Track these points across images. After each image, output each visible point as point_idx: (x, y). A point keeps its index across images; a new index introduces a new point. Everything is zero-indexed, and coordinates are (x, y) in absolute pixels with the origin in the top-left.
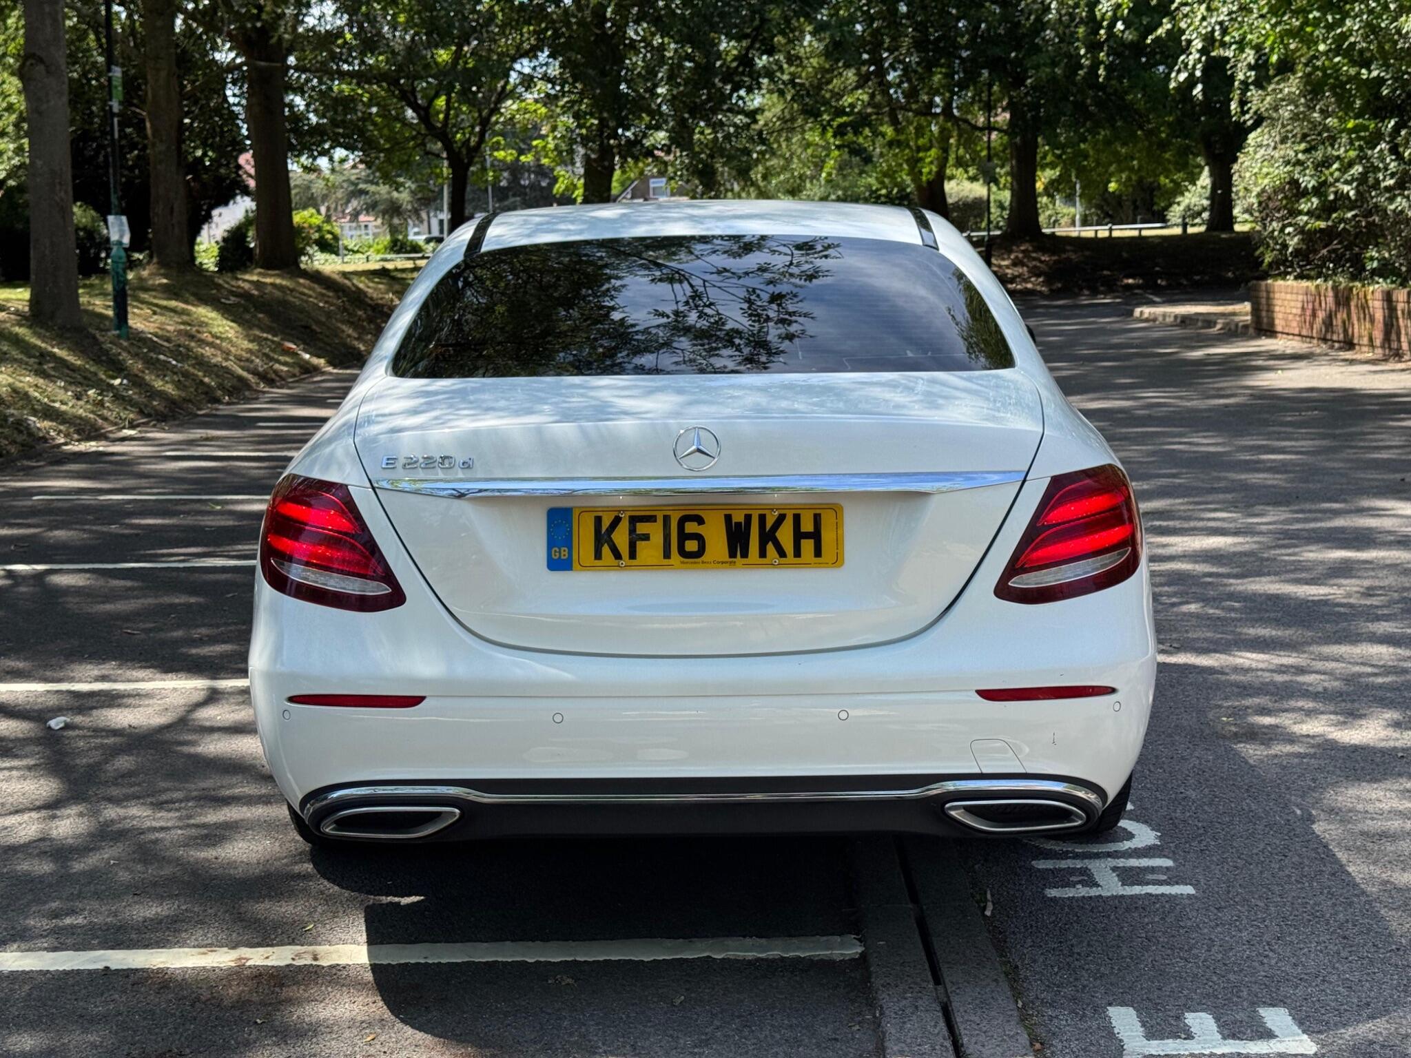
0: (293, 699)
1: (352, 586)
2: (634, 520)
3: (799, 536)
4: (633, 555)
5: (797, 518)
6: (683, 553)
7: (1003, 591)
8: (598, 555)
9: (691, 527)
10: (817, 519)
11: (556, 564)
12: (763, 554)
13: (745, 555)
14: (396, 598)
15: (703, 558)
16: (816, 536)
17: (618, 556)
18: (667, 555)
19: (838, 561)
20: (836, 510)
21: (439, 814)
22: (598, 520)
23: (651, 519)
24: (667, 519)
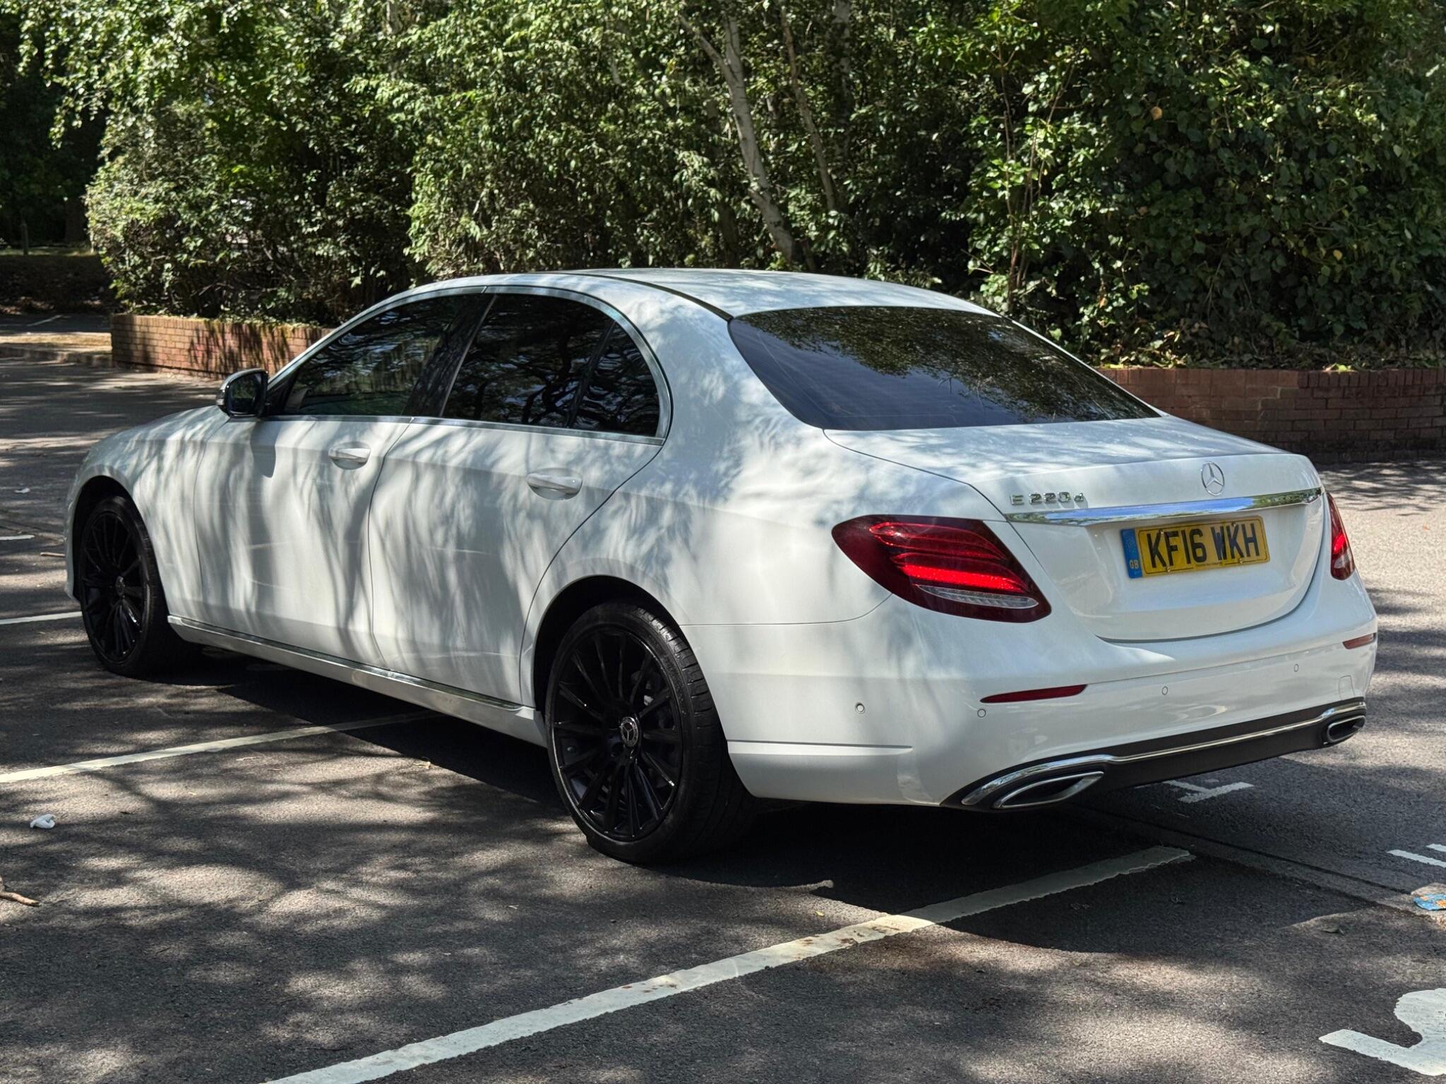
0: (986, 700)
1: (1016, 603)
2: (1167, 536)
3: (1247, 540)
4: (1171, 563)
5: (1243, 527)
6: (1198, 560)
8: (1154, 565)
9: (1197, 539)
10: (1252, 526)
11: (1133, 573)
12: (1233, 556)
13: (1226, 557)
14: (1044, 609)
15: (1207, 562)
16: (1254, 540)
17: (1164, 564)
18: (1189, 562)
19: (1267, 559)
20: (1260, 518)
21: (1079, 779)
22: (1149, 536)
23: (1175, 534)
24: (1183, 532)
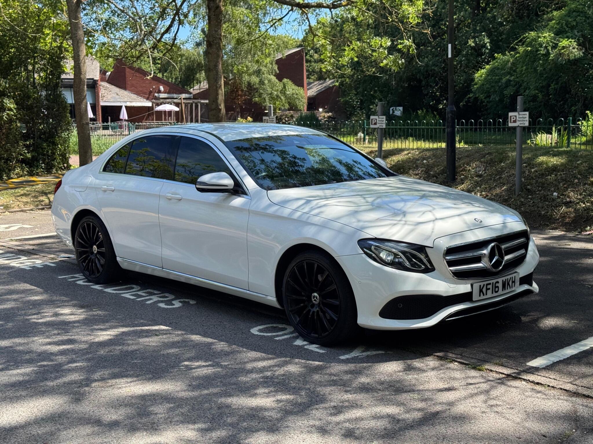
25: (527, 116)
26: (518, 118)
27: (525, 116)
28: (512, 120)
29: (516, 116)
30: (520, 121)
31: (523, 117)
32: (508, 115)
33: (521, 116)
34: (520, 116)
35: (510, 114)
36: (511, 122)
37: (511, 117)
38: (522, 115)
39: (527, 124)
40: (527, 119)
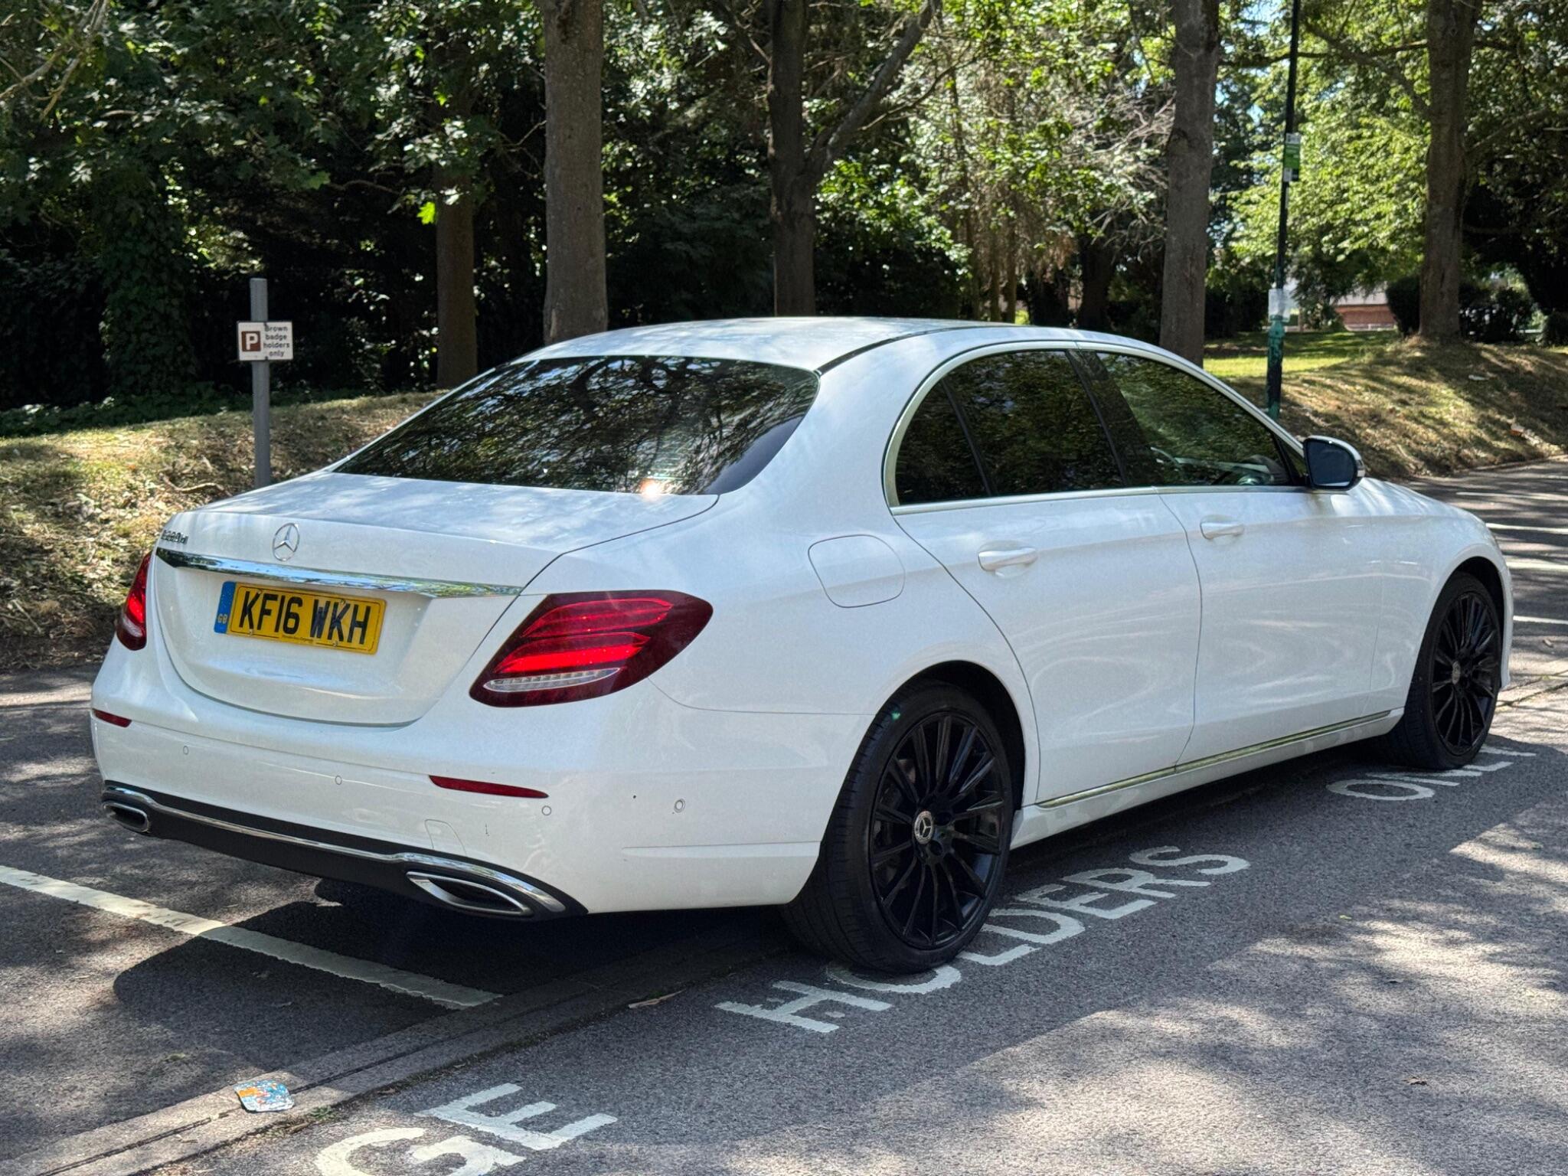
2: (265, 598)
3: (355, 623)
4: (259, 627)
5: (356, 608)
6: (287, 630)
7: (478, 692)
8: (242, 623)
9: (295, 608)
10: (368, 609)
11: (220, 628)
12: (330, 637)
13: (319, 636)
14: (143, 640)
15: (296, 635)
16: (364, 625)
17: (252, 626)
18: (277, 630)
19: (372, 649)
20: (381, 604)
22: (248, 594)
23: (274, 598)
24: (283, 598)
25: (289, 333)
26: (263, 339)
27: (282, 333)
28: (249, 343)
29: (258, 333)
30: (269, 346)
31: (277, 337)
32: (235, 329)
33: (272, 333)
34: (270, 333)
35: (242, 327)
36: (244, 349)
37: (244, 334)
38: (275, 329)
39: (288, 354)
40: (290, 340)
